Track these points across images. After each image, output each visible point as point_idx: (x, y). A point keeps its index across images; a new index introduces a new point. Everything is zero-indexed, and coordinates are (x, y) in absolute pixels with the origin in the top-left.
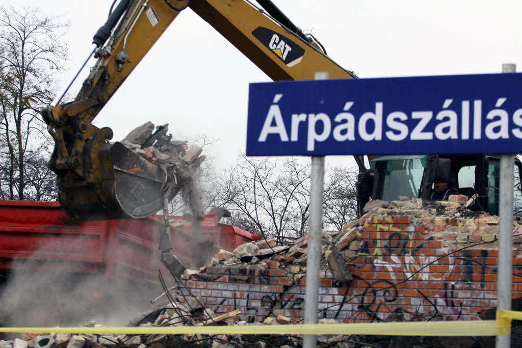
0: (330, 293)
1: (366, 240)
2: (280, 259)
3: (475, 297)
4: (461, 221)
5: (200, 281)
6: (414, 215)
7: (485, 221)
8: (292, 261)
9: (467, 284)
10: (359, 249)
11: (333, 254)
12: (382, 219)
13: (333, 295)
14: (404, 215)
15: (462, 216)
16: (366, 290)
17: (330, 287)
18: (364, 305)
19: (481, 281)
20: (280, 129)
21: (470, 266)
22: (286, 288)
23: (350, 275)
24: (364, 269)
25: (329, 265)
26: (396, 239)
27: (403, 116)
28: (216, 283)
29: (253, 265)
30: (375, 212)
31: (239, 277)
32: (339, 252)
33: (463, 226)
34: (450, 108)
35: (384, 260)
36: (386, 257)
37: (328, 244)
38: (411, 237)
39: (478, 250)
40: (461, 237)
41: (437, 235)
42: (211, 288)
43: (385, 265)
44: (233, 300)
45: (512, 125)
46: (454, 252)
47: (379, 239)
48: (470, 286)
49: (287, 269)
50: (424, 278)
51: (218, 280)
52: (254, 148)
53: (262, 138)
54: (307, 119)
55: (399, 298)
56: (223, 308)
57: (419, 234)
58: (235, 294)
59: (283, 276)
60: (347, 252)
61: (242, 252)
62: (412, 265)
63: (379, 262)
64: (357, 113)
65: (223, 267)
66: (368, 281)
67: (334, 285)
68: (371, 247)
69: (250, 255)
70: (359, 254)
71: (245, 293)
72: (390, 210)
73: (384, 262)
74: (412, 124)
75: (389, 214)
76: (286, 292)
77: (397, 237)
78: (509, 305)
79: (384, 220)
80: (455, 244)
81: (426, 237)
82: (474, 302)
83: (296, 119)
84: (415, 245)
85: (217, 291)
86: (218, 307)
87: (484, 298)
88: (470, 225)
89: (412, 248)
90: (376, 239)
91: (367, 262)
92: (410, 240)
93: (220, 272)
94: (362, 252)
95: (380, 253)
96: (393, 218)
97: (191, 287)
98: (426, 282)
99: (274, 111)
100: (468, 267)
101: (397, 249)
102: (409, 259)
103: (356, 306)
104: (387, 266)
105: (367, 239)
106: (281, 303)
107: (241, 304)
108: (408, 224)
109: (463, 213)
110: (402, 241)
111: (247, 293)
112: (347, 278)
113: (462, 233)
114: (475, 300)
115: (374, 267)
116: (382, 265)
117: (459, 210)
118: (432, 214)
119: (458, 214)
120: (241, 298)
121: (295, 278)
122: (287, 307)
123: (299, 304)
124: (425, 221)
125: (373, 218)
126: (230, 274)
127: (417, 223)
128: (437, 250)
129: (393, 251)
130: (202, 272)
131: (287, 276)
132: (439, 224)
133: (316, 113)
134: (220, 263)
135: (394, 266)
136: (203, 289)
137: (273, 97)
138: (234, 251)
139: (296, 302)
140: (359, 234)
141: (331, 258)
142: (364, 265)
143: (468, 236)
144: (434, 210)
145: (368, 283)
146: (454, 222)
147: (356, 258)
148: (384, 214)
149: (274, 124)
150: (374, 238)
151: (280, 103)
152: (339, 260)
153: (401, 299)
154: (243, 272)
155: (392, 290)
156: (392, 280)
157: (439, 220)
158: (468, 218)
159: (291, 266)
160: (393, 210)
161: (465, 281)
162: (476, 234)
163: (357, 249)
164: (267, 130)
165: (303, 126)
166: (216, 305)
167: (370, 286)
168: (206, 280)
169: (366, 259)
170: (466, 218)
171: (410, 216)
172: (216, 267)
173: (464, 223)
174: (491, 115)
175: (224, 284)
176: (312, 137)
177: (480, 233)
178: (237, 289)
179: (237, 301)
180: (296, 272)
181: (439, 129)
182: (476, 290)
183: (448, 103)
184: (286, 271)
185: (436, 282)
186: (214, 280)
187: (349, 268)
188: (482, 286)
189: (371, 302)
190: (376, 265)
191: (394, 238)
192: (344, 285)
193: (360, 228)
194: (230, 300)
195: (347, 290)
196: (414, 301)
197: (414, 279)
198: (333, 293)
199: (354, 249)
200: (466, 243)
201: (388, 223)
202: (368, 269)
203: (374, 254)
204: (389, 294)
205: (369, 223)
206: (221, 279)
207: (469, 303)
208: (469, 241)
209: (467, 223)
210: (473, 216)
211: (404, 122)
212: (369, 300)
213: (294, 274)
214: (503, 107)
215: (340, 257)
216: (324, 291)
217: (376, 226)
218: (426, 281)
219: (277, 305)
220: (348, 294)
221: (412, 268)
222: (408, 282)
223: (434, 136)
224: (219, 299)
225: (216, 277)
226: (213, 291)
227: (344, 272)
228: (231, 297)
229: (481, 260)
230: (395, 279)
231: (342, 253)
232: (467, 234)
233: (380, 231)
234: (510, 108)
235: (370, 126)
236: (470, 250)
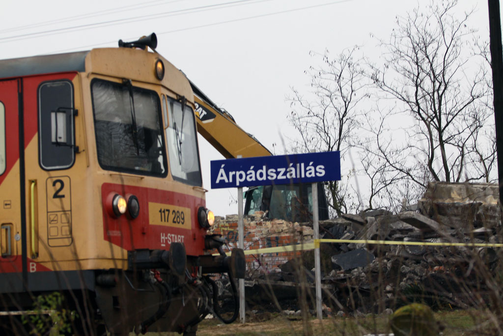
3: (274, 260)
7: (276, 223)
14: (235, 222)
15: (264, 221)
20: (225, 178)
27: (274, 171)
34: (292, 166)
39: (274, 237)
40: (264, 231)
41: (252, 231)
45: (316, 172)
46: (261, 239)
47: (222, 235)
48: (271, 255)
52: (214, 185)
53: (218, 182)
54: (236, 173)
64: (256, 170)
74: (278, 173)
75: (227, 222)
77: (232, 233)
79: (224, 225)
80: (262, 235)
81: (247, 232)
82: (273, 262)
83: (231, 174)
87: (278, 260)
96: (229, 224)
99: (222, 171)
101: (232, 239)
108: (237, 226)
109: (264, 219)
110: (235, 235)
117: (262, 218)
118: (249, 221)
119: (262, 220)
124: (246, 225)
125: (218, 225)
128: (253, 238)
129: (230, 240)
132: (253, 225)
133: (239, 171)
135: (231, 248)
137: (221, 166)
140: (212, 233)
144: (249, 219)
146: (260, 224)
148: (224, 222)
149: (222, 176)
151: (224, 168)
157: (253, 223)
158: (267, 221)
160: (228, 220)
162: (272, 229)
164: (219, 179)
165: (234, 177)
171: (238, 222)
173: (265, 224)
174: (308, 168)
176: (238, 180)
177: (274, 228)
181: (288, 174)
182: (274, 256)
183: (291, 164)
188: (277, 254)
191: (230, 234)
200: (267, 234)
201: (227, 227)
205: (217, 227)
207: (271, 263)
208: (269, 233)
209: (267, 224)
210: (269, 221)
211: (275, 173)
214: (312, 165)
217: (221, 229)
223: (286, 177)
232: (267, 229)
233: (222, 231)
234: (315, 166)
235: (261, 175)
236: (270, 238)
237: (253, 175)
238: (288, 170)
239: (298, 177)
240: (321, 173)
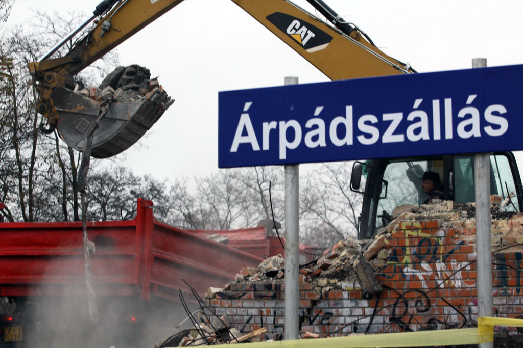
0: (360, 306)
1: (394, 248)
2: (306, 272)
3: (511, 303)
4: (493, 223)
5: (224, 299)
6: (444, 219)
7: (519, 222)
8: (319, 274)
9: (502, 289)
10: (388, 258)
11: (361, 264)
12: (410, 224)
13: (363, 308)
14: (433, 220)
15: (494, 218)
16: (397, 301)
17: (359, 299)
18: (396, 317)
19: (517, 286)
20: (252, 138)
21: (504, 270)
22: (314, 303)
23: (379, 286)
24: (394, 278)
25: (357, 276)
26: (426, 246)
27: (374, 119)
28: (241, 301)
29: (279, 280)
30: (403, 217)
31: (265, 293)
32: (366, 261)
33: (495, 228)
34: (420, 108)
35: (414, 268)
36: (416, 265)
37: (357, 253)
38: (441, 242)
39: (512, 254)
40: (494, 240)
41: (468, 239)
42: (236, 306)
43: (415, 274)
44: (260, 317)
45: (483, 123)
47: (408, 246)
48: (506, 292)
49: (313, 282)
50: (456, 286)
51: (243, 297)
52: (227, 159)
53: (234, 148)
54: (278, 126)
55: (431, 308)
56: (250, 327)
57: (449, 239)
58: (261, 312)
59: (310, 290)
60: (375, 261)
61: (267, 267)
62: (444, 272)
63: (409, 271)
64: (327, 117)
65: (247, 283)
66: (398, 291)
67: (364, 297)
68: (400, 255)
69: (276, 269)
70: (388, 262)
71: (271, 310)
72: (418, 215)
73: (415, 270)
74: (382, 126)
75: (417, 219)
76: (314, 307)
77: (426, 243)
78: (489, 312)
79: (412, 225)
81: (457, 242)
82: (510, 308)
83: (267, 127)
84: (446, 251)
85: (243, 309)
86: (245, 326)
87: (521, 304)
88: (503, 227)
89: (443, 254)
90: (405, 246)
91: (397, 271)
92: (440, 245)
93: (245, 289)
94: (391, 260)
95: (409, 261)
96: (421, 223)
97: (216, 305)
98: (459, 290)
99: (245, 120)
100: (502, 271)
101: (428, 256)
102: (440, 266)
103: (388, 319)
104: (418, 274)
105: (396, 246)
106: (310, 319)
107: (268, 322)
108: (437, 229)
109: (496, 214)
110: (432, 247)
111: (274, 310)
112: (376, 288)
113: (495, 235)
114: (511, 306)
115: (404, 276)
116: (412, 274)
117: (491, 211)
118: (463, 217)
120: (268, 315)
121: (323, 292)
122: (315, 322)
123: (328, 319)
124: (456, 225)
125: (400, 224)
126: (255, 290)
127: (447, 227)
128: (469, 255)
129: (424, 258)
130: (226, 289)
131: (314, 290)
132: (470, 227)
133: (286, 120)
134: (245, 279)
135: (425, 273)
136: (228, 307)
138: (260, 266)
139: (325, 317)
140: (387, 242)
141: (359, 268)
142: (393, 275)
143: (501, 239)
144: (465, 213)
145: (399, 294)
147: (385, 267)
148: (412, 219)
149: (245, 133)
150: (403, 245)
151: (249, 112)
152: (367, 270)
153: (434, 309)
154: (268, 287)
155: (424, 300)
156: (424, 289)
157: (470, 222)
158: (501, 219)
159: (318, 279)
160: (422, 214)
161: (500, 286)
162: (509, 236)
163: (385, 257)
164: (238, 140)
165: (274, 134)
166: (243, 323)
167: (401, 296)
168: (231, 298)
169: (395, 267)
170: (498, 219)
171: (439, 220)
172: (241, 283)
173: (497, 224)
174: (462, 113)
175: (250, 301)
176: (284, 144)
177: (514, 235)
178: (263, 306)
179: (264, 318)
180: (324, 285)
181: (410, 130)
182: (511, 295)
183: (418, 103)
184: (313, 284)
185: (469, 289)
186: (239, 298)
187: (378, 278)
188: (518, 291)
189: (402, 313)
190: (406, 274)
191: (423, 244)
192: (374, 297)
193: (389, 235)
194: (257, 318)
195: (378, 302)
196: (447, 310)
197: (446, 286)
198: (363, 305)
199: (382, 257)
200: (499, 246)
201: (417, 229)
202: (398, 279)
203: (404, 262)
204: (421, 304)
205: (397, 229)
206: (246, 296)
207: (505, 310)
208: (502, 243)
209: (500, 225)
210: (505, 218)
211: (375, 125)
212: (400, 311)
213: (322, 287)
214: (473, 105)
215: (368, 267)
216: (354, 304)
217: (405, 233)
218: (459, 288)
219: (305, 321)
220: (378, 305)
221: (444, 275)
222: (441, 290)
223: (406, 137)
224: (245, 317)
225: (241, 294)
226: (238, 309)
227: (372, 283)
228: (258, 314)
229: (515, 263)
230: (427, 287)
231: (370, 262)
232: (500, 236)
233: (409, 238)
234: (481, 106)
235: (341, 131)
236: (503, 254)
237: (321, 131)
238: (411, 117)
239: (437, 136)
240: (496, 127)
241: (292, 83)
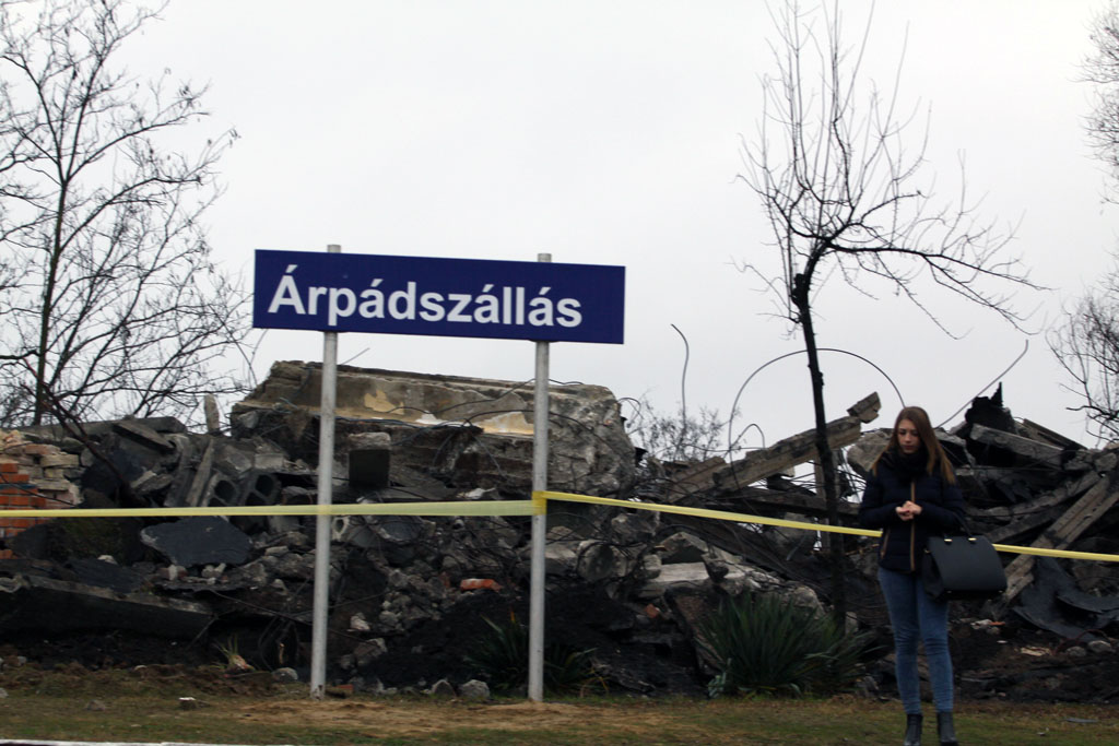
20: (295, 301)
27: (439, 298)
34: (490, 293)
45: (556, 314)
52: (263, 319)
53: (273, 309)
54: (328, 292)
64: (387, 290)
74: (449, 306)
83: (314, 293)
99: (288, 282)
133: (338, 287)
137: (286, 267)
149: (287, 295)
151: (294, 274)
164: (278, 301)
165: (323, 301)
174: (534, 302)
176: (334, 311)
181: (478, 313)
183: (488, 287)
211: (440, 303)
214: (546, 296)
223: (474, 319)
234: (555, 298)
235: (402, 305)
237: (379, 302)
238: (480, 300)
239: (507, 320)
240: (569, 319)
241: (333, 251)
